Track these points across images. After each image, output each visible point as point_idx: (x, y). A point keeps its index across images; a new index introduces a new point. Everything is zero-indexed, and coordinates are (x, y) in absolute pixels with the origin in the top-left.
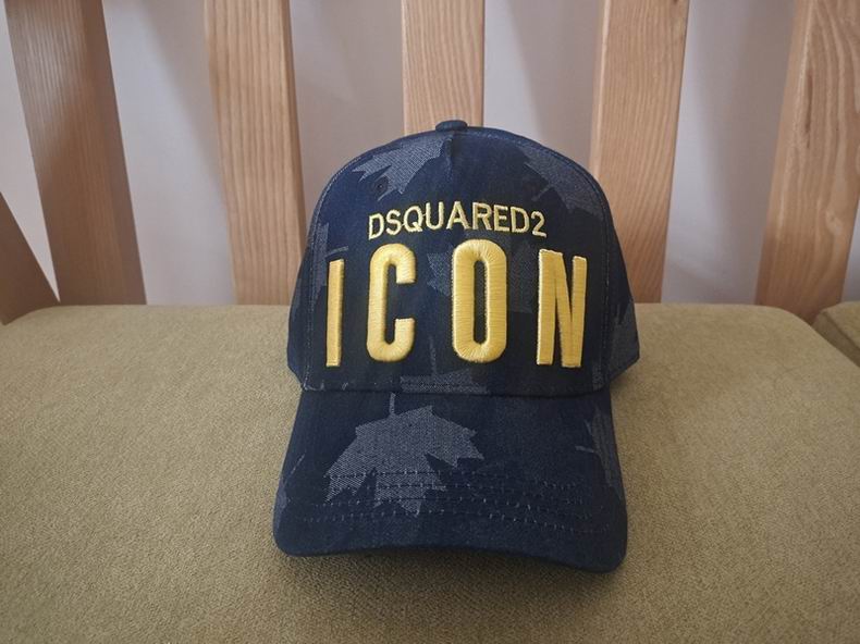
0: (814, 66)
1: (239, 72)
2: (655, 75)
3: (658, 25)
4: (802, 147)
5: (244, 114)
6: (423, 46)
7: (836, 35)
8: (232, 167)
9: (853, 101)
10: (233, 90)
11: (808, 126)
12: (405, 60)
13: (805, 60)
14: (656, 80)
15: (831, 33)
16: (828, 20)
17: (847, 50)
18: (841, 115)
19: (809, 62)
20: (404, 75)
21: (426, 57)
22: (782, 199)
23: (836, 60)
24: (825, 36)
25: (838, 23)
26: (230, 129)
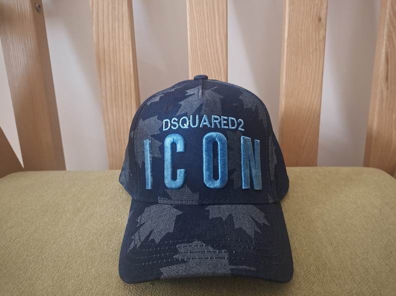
0: (389, 50)
2: (311, 56)
3: (312, 32)
4: (384, 89)
6: (198, 45)
8: (107, 101)
11: (387, 79)
12: (190, 51)
13: (384, 47)
14: (311, 59)
19: (387, 49)
20: (189, 58)
21: (200, 50)
22: (376, 114)
26: (106, 85)
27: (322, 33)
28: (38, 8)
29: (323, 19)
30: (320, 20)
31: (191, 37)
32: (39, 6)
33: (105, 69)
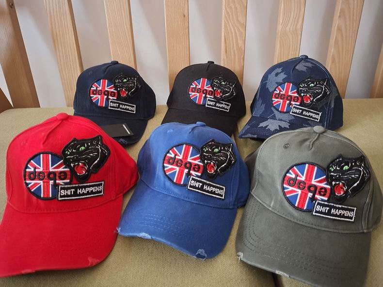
0: (226, 34)
1: (61, 38)
2: (181, 38)
4: (225, 58)
5: (63, 51)
6: (114, 31)
7: (231, 25)
8: (61, 65)
9: (238, 44)
10: (59, 44)
11: (226, 52)
14: (182, 40)
15: (229, 25)
16: (228, 21)
17: (235, 30)
18: (235, 49)
19: (224, 34)
23: (232, 32)
24: (228, 26)
25: (231, 23)
26: (60, 55)
27: (186, 24)
28: (11, 6)
29: (186, 15)
30: (184, 16)
31: (109, 26)
32: (12, 5)
33: (58, 46)
